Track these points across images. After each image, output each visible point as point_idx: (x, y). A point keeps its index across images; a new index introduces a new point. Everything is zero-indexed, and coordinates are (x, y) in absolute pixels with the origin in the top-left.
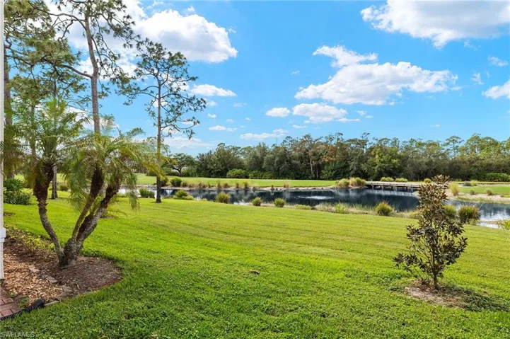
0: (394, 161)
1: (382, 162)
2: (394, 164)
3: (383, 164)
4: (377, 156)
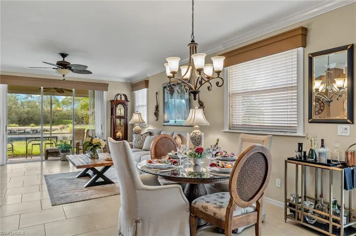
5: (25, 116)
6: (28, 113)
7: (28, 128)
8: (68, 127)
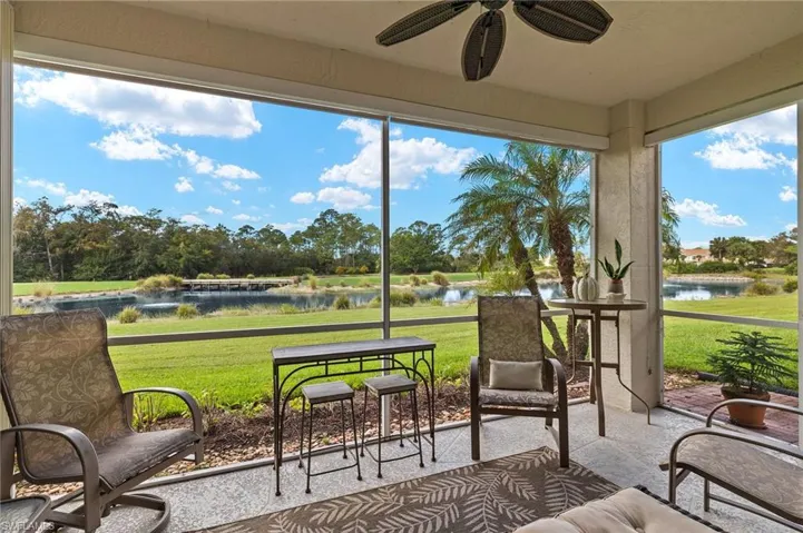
0: (207, 252)
1: (190, 253)
2: (206, 256)
3: (192, 256)
4: (182, 245)
5: (239, 261)
6: (243, 257)
7: (244, 281)
8: (307, 279)
